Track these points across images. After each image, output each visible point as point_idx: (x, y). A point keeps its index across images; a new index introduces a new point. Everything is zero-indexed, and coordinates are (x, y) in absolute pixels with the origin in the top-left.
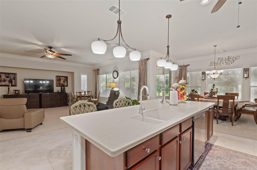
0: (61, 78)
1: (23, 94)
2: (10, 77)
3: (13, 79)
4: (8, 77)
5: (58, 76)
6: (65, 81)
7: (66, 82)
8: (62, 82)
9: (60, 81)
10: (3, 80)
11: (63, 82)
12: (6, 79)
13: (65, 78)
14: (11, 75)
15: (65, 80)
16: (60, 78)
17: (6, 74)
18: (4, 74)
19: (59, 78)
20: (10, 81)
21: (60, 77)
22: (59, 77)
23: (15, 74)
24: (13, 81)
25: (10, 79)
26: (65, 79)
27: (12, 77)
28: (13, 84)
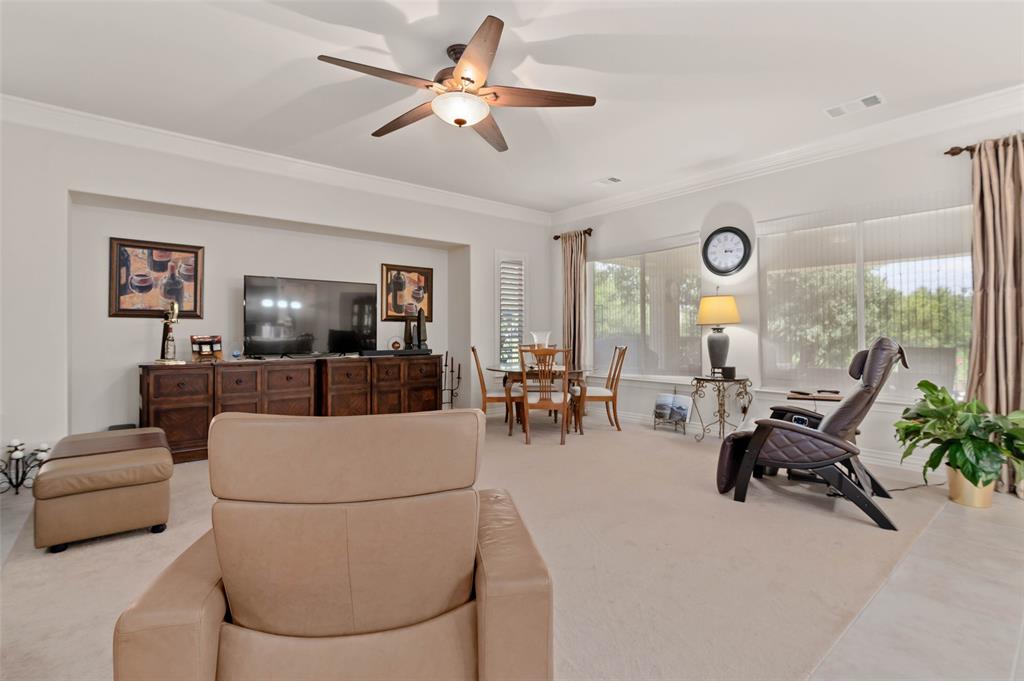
0: (404, 275)
1: (235, 360)
2: (170, 264)
3: (188, 278)
4: (160, 267)
5: (390, 268)
6: (421, 292)
7: (426, 296)
8: (406, 297)
9: (399, 293)
10: (136, 281)
11: (413, 297)
12: (153, 275)
13: (422, 278)
14: (175, 255)
15: (420, 288)
16: (398, 277)
17: (155, 252)
18: (146, 251)
19: (395, 277)
20: (173, 291)
21: (399, 269)
22: (394, 273)
23: (195, 250)
24: (188, 288)
25: (173, 276)
26: (422, 284)
27: (182, 269)
28: (188, 306)
